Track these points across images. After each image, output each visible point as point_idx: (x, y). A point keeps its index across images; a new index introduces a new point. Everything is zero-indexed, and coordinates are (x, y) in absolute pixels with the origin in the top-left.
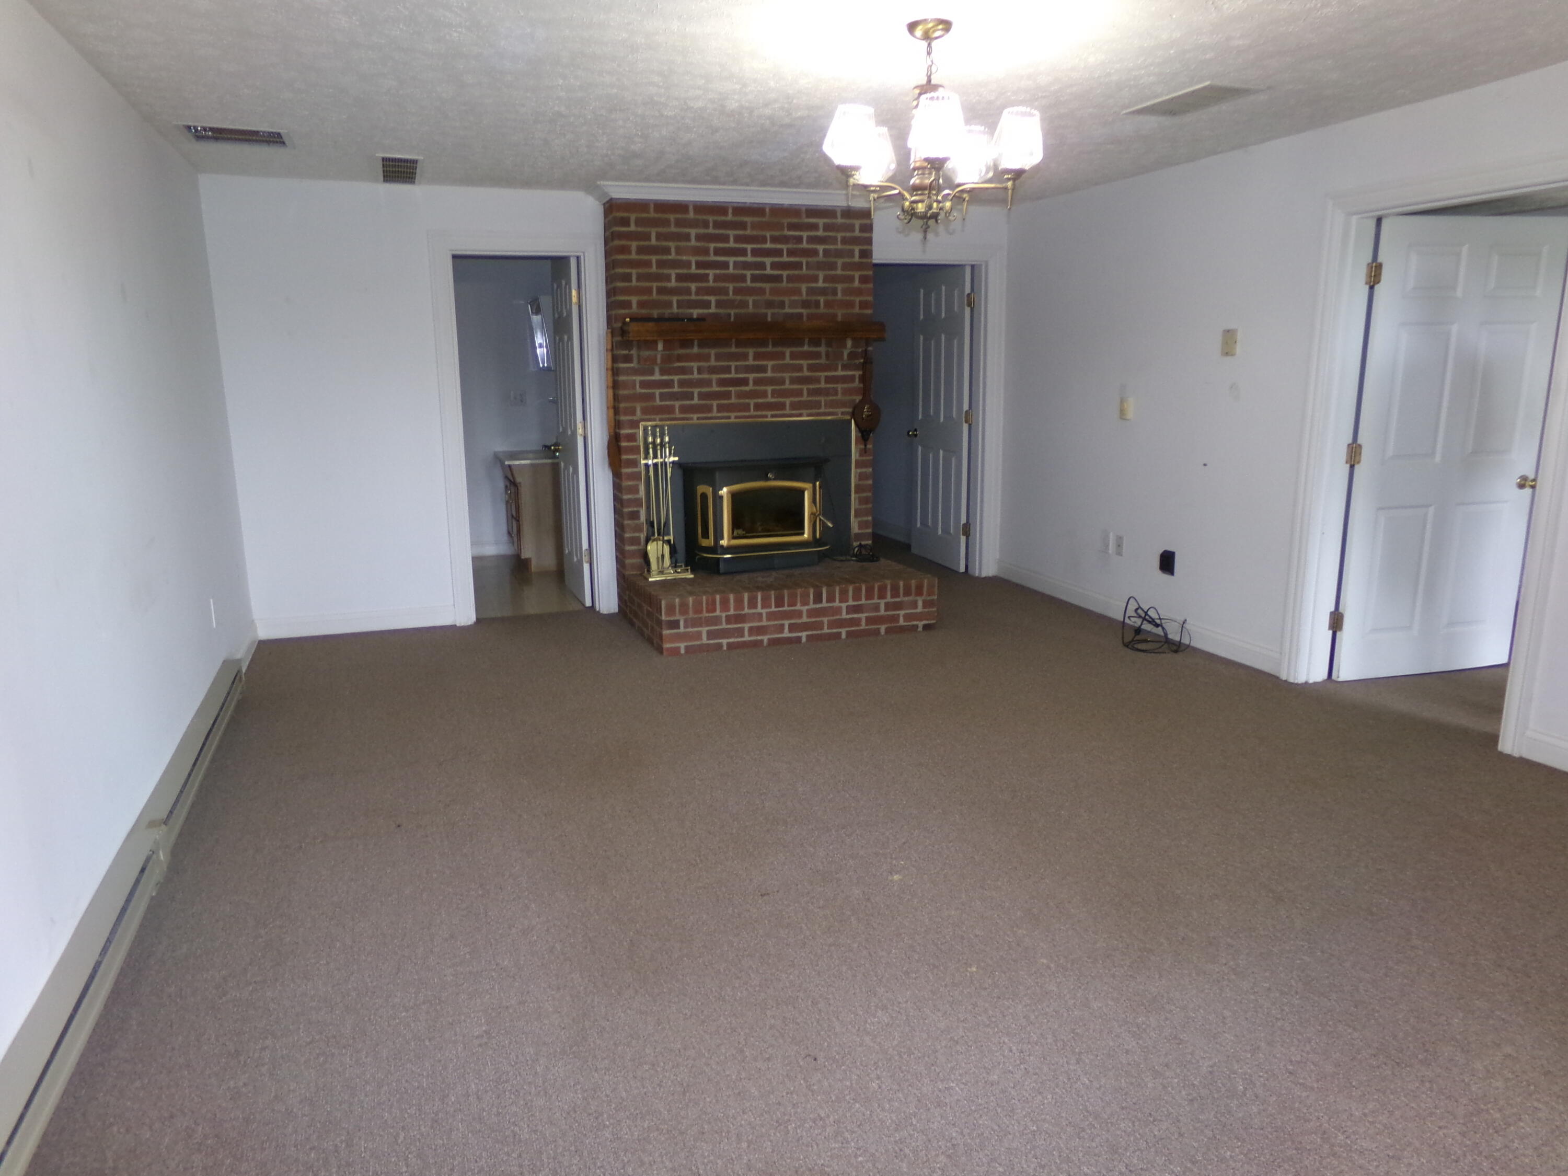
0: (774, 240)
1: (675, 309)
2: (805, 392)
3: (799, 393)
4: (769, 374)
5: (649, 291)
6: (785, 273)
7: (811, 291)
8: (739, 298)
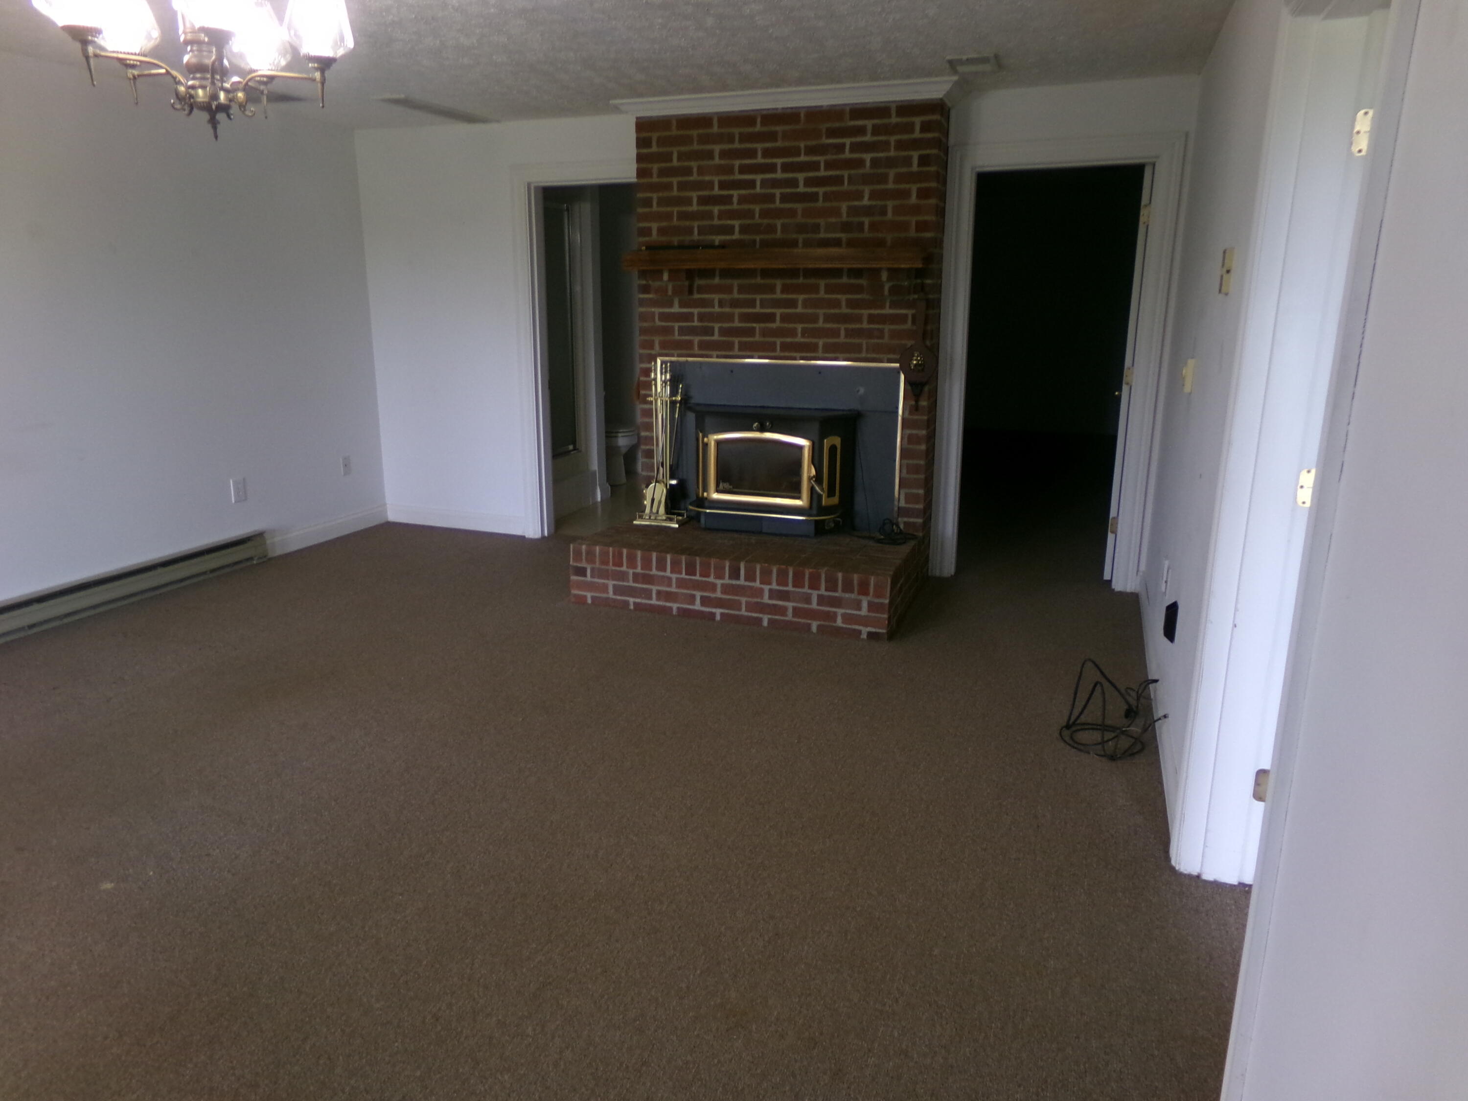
0: (810, 151)
1: (696, 236)
2: (843, 333)
3: (835, 333)
4: (800, 310)
5: (668, 216)
6: (821, 190)
7: (852, 211)
8: (766, 221)
